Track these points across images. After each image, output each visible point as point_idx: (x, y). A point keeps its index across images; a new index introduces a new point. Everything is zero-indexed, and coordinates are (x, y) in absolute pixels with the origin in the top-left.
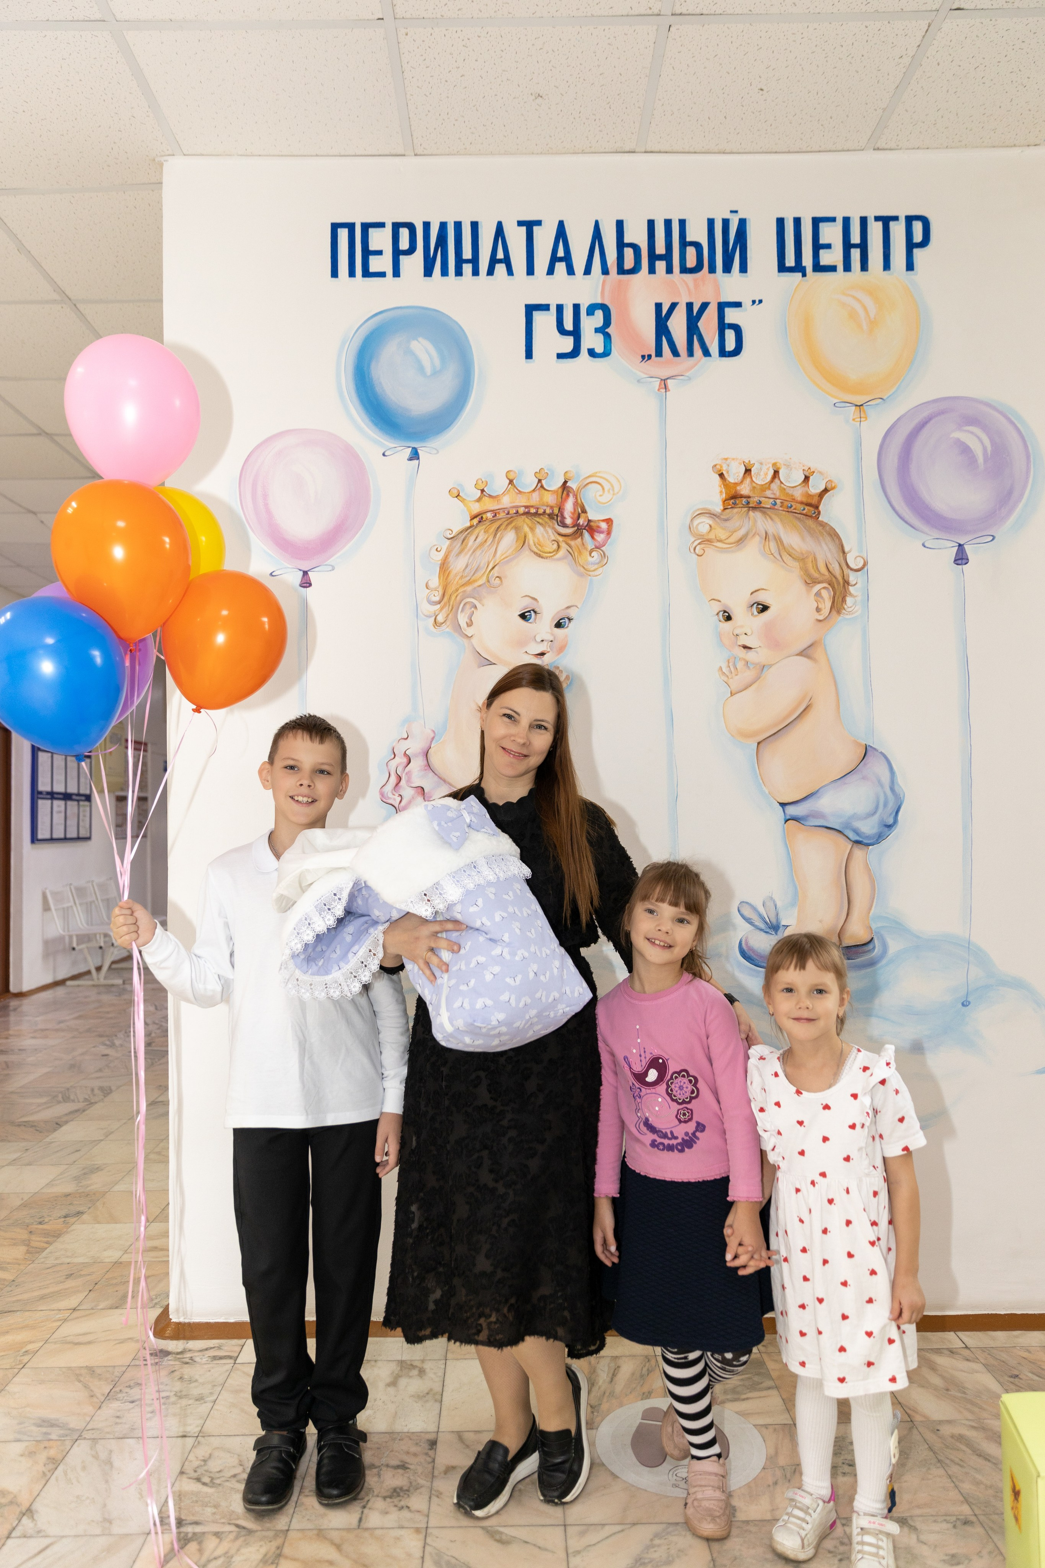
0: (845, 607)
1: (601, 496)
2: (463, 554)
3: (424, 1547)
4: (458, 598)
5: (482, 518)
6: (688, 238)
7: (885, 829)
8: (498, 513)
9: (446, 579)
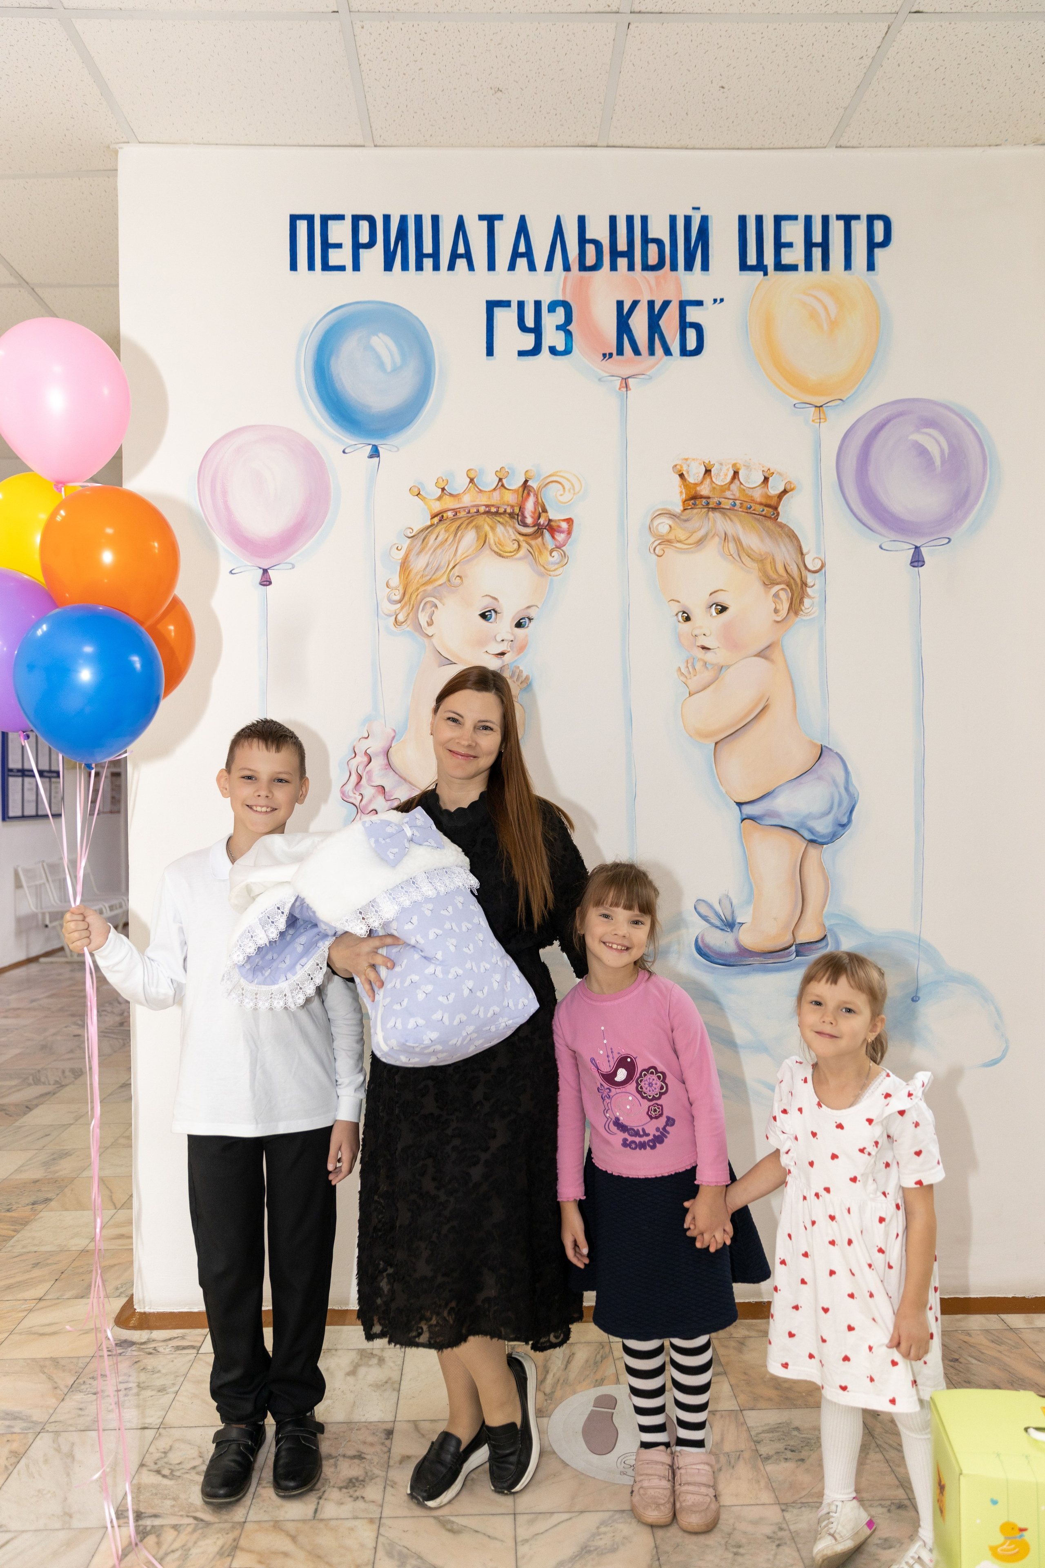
0: (803, 608)
1: (561, 495)
2: (423, 553)
3: (377, 1538)
4: (419, 597)
5: (443, 516)
6: (651, 235)
7: (841, 828)
8: (460, 512)
9: (407, 578)
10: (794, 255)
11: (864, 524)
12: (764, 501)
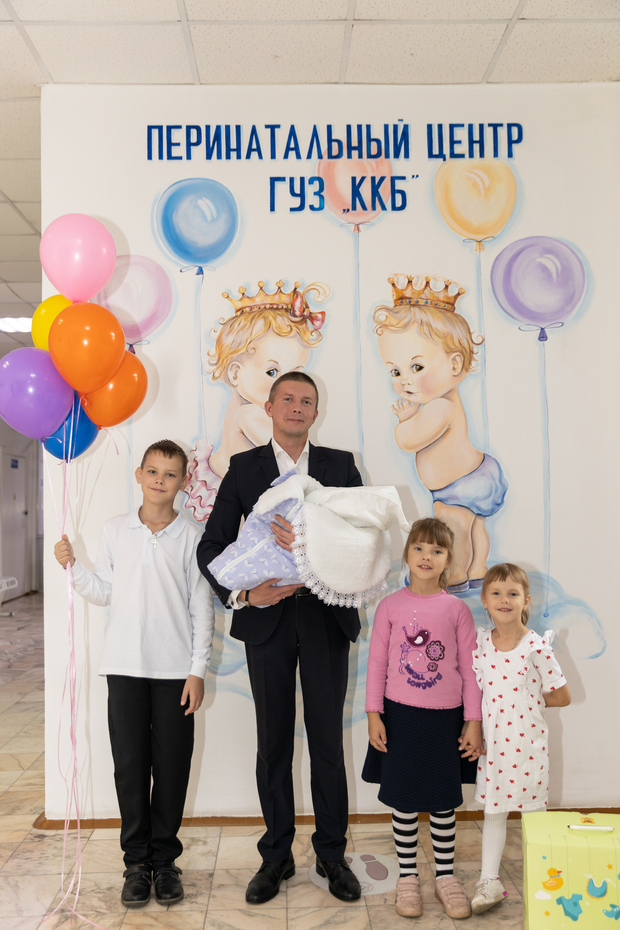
0: (471, 367)
1: (318, 297)
2: (231, 334)
4: (228, 361)
5: (243, 311)
6: (372, 137)
7: (497, 506)
8: (254, 308)
9: (220, 350)
10: (462, 148)
11: (509, 314)
12: (446, 300)
